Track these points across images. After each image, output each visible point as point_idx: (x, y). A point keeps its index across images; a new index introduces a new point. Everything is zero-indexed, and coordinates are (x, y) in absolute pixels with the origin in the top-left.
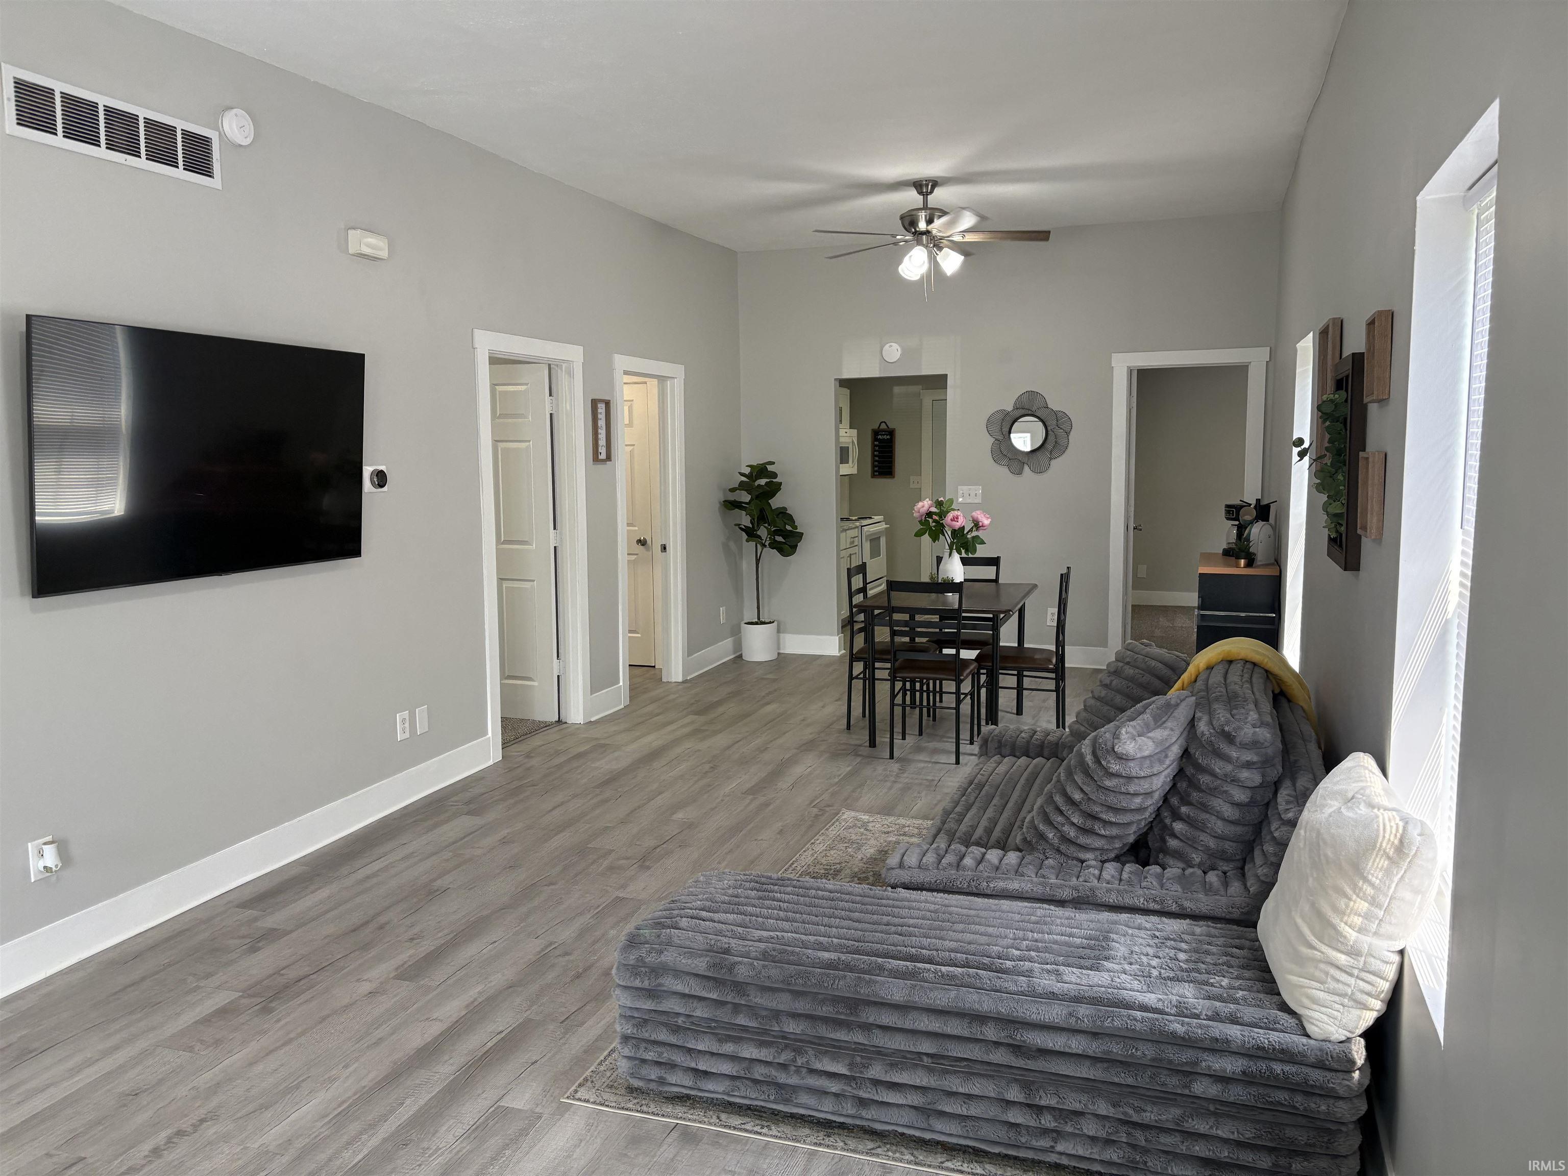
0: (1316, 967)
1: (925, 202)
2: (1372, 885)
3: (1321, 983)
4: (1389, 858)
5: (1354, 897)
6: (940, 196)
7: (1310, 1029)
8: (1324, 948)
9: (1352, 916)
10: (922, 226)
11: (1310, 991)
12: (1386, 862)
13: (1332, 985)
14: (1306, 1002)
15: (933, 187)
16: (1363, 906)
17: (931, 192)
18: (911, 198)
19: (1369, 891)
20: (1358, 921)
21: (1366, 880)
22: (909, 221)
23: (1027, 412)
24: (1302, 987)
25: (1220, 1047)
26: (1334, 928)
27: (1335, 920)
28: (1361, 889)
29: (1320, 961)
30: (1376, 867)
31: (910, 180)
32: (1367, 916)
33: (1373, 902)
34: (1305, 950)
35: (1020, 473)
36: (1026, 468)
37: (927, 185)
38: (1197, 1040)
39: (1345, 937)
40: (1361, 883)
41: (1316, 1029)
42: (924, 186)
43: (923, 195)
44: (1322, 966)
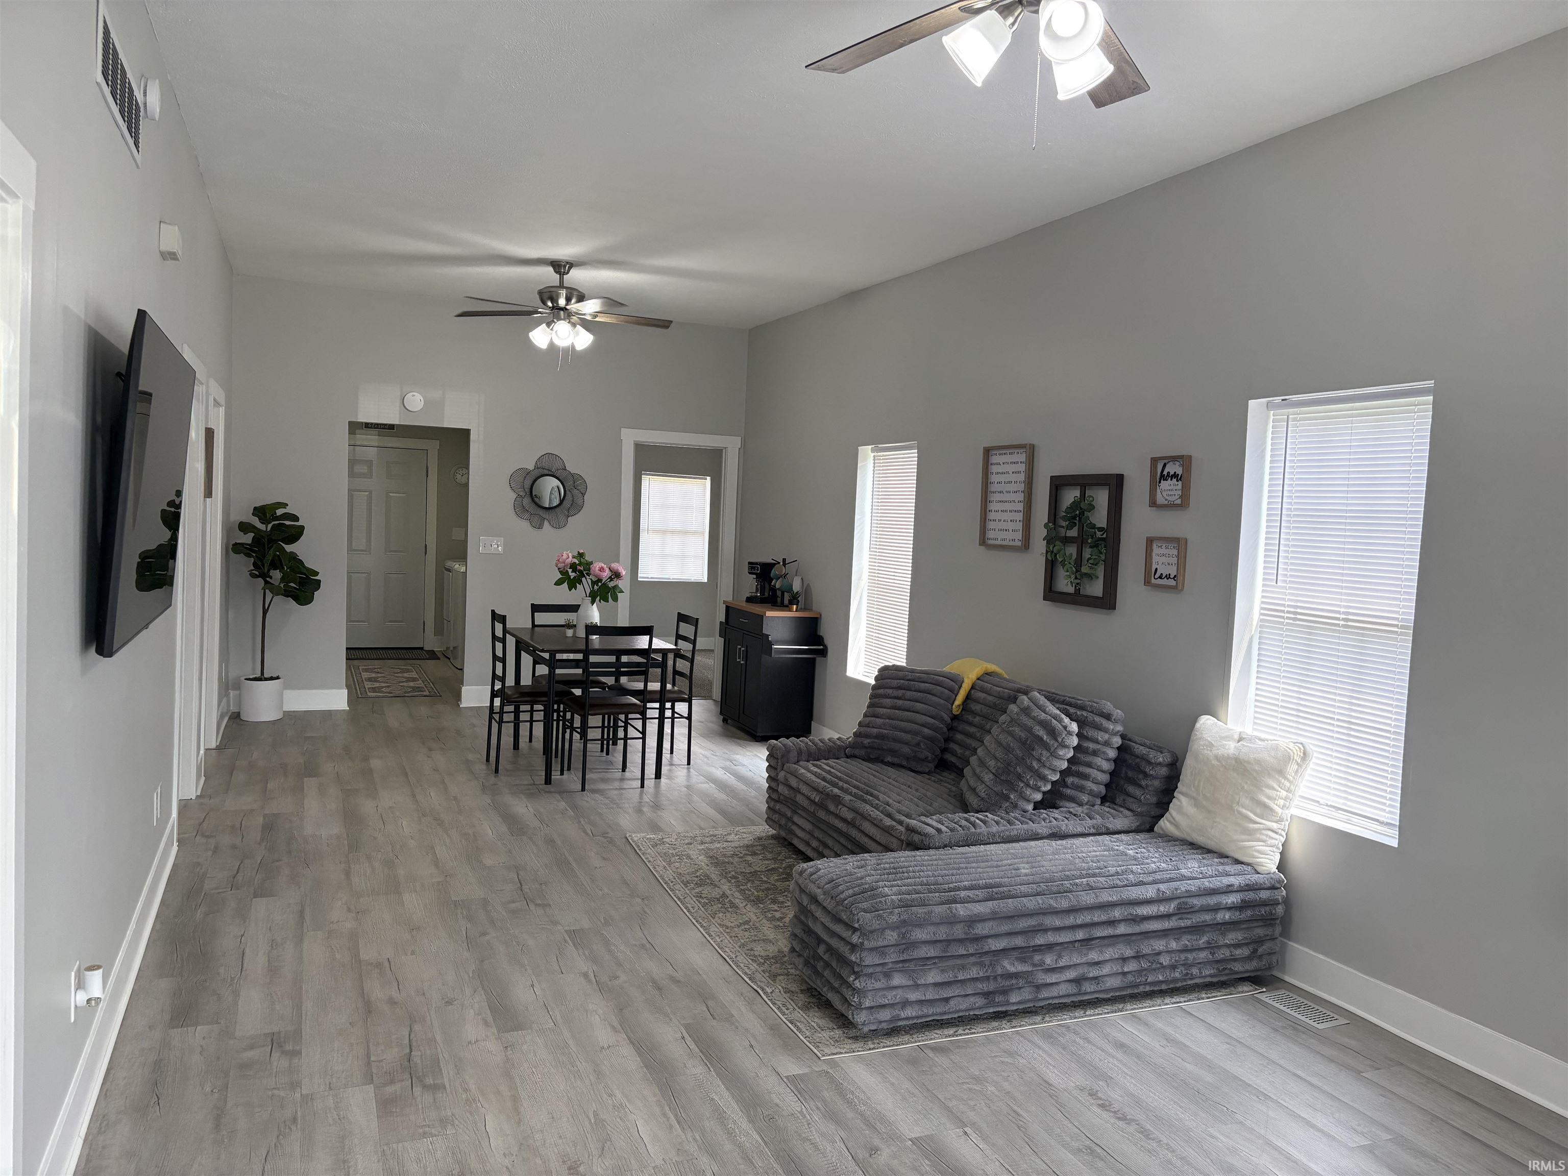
0: (1261, 834)
1: (561, 280)
2: (1288, 780)
3: (1263, 841)
4: (1298, 764)
5: (1279, 789)
6: (576, 276)
7: (1259, 869)
8: (1264, 821)
9: (1279, 800)
10: (562, 302)
11: (1258, 847)
12: (1297, 767)
13: (1270, 842)
14: (1256, 854)
15: (570, 268)
16: (1284, 793)
17: (568, 273)
18: (548, 275)
19: (1288, 784)
20: (1281, 802)
21: (1286, 778)
22: (547, 295)
23: (546, 472)
24: (1253, 847)
25: (1229, 890)
26: (1271, 810)
27: (1271, 804)
28: (1283, 784)
29: (1264, 829)
30: (1292, 768)
31: (547, 259)
32: (1285, 799)
33: (1288, 791)
34: (1252, 826)
35: (540, 527)
36: (546, 523)
37: (565, 266)
38: (1218, 889)
39: (1277, 813)
40: (1283, 780)
41: (1264, 868)
42: (560, 267)
43: (560, 274)
44: (1264, 832)
